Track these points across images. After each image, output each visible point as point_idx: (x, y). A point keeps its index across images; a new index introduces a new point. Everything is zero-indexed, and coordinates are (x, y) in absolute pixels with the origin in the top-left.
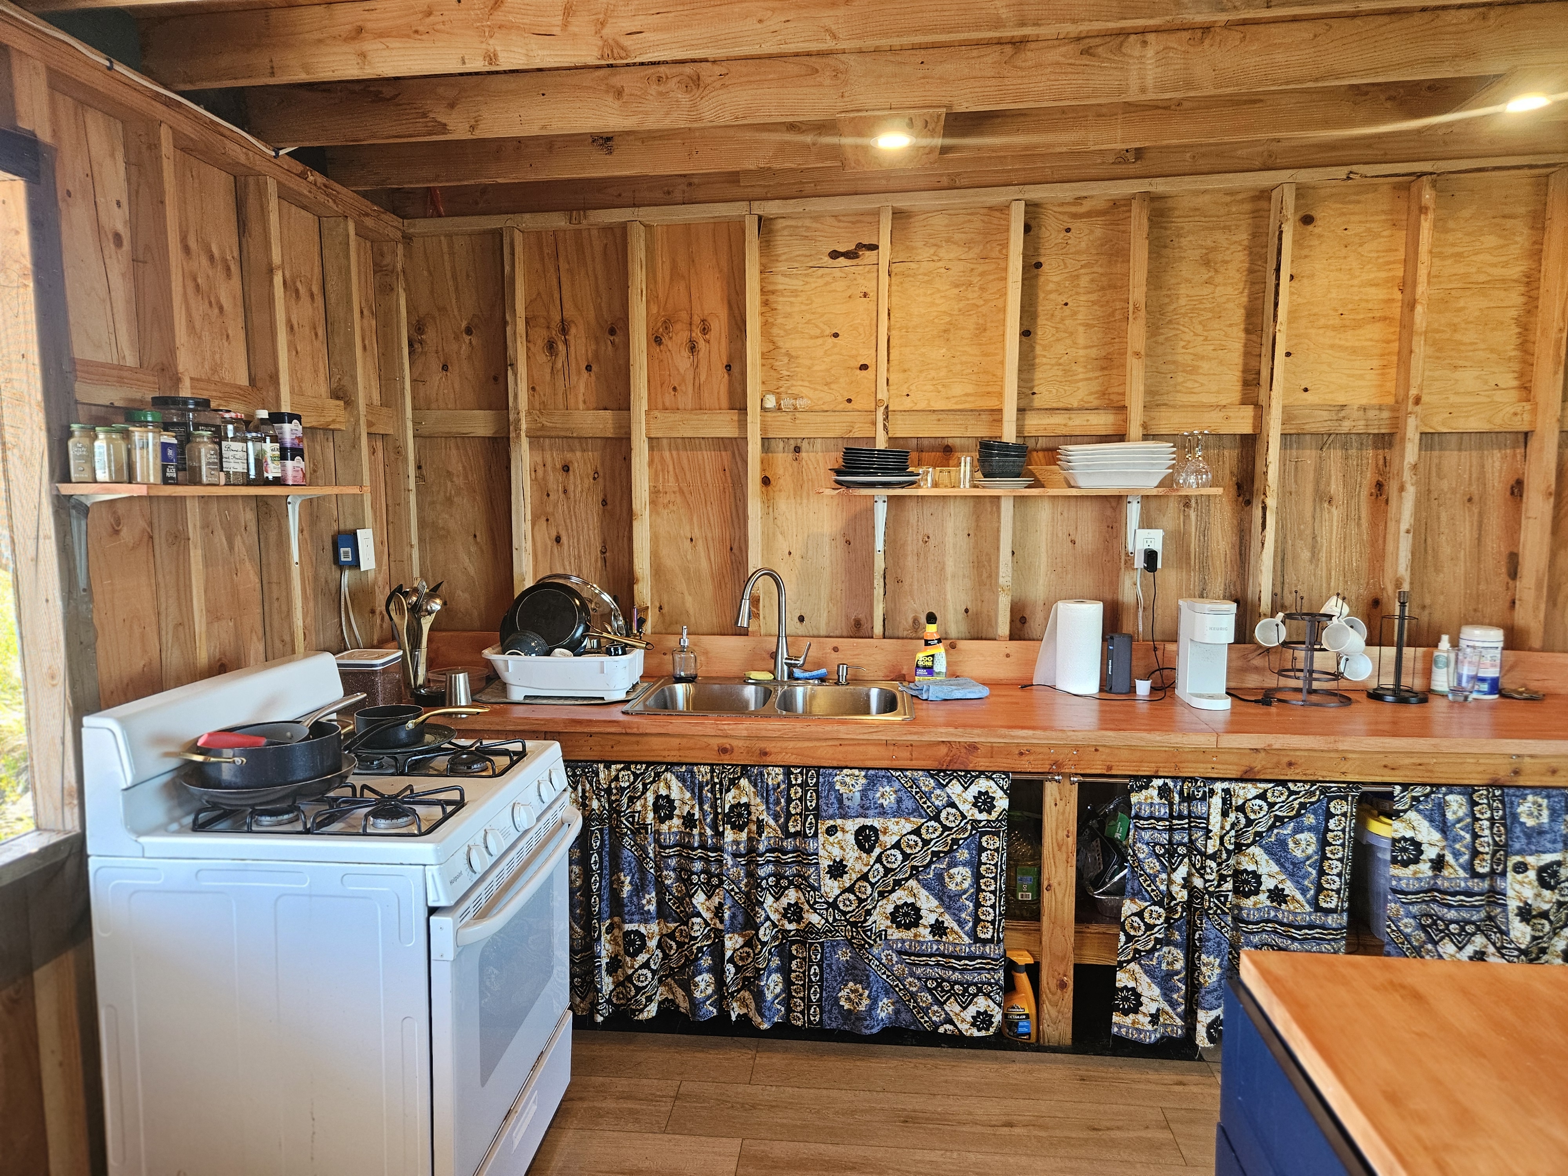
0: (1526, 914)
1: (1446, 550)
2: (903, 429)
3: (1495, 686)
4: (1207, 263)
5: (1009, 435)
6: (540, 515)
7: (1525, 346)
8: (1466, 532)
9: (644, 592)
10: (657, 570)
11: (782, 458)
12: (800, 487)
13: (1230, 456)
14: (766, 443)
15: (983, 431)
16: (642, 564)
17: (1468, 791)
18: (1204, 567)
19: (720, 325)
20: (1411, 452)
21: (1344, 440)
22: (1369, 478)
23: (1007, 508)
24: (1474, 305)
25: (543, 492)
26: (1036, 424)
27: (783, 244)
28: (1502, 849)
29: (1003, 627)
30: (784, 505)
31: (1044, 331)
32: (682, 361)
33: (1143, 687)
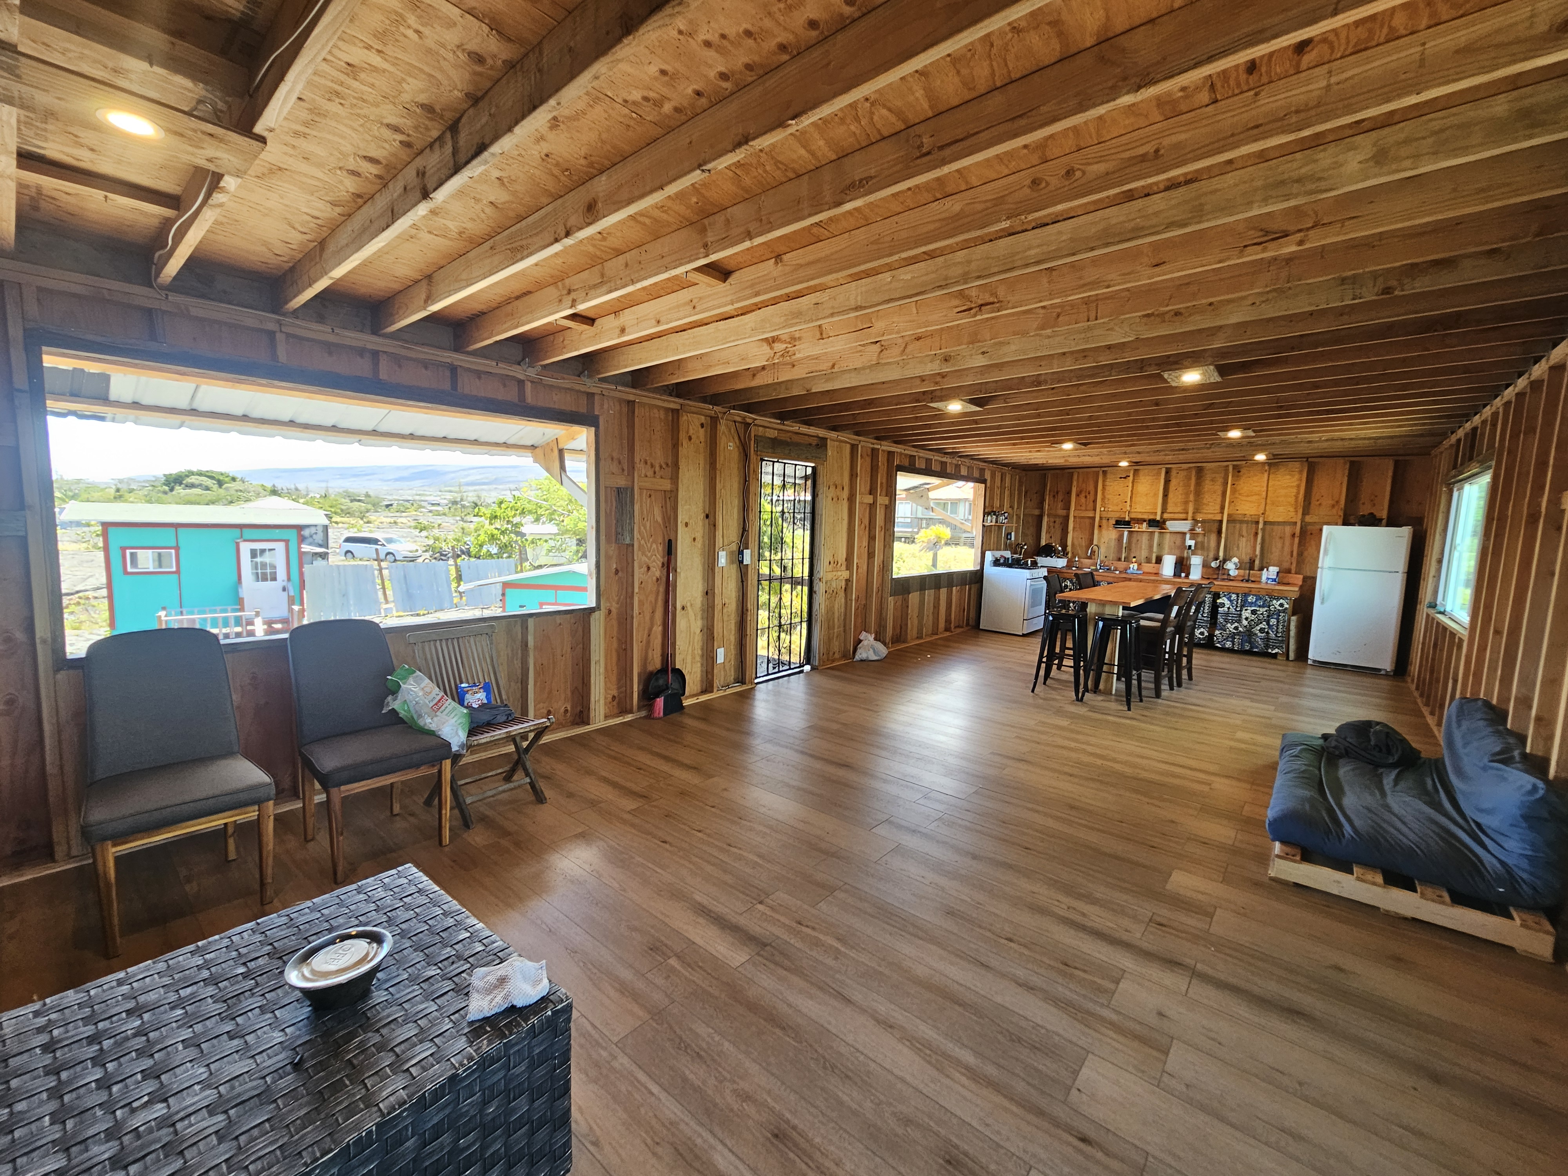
0: (1247, 619)
1: (1274, 549)
2: (1133, 516)
3: (1274, 580)
4: (1212, 480)
5: (1158, 518)
6: (1048, 532)
7: (1296, 501)
8: (1279, 545)
9: (1069, 549)
10: (1073, 544)
11: (1104, 522)
12: (1108, 529)
13: (1216, 525)
14: (1101, 518)
15: (1152, 517)
16: (1069, 542)
17: (1238, 595)
18: (1208, 550)
19: (1092, 493)
20: (1261, 526)
21: (1247, 522)
22: (1254, 530)
23: (1156, 535)
24: (1283, 492)
25: (1049, 527)
26: (1166, 516)
27: (1108, 476)
28: (1242, 606)
29: (1154, 561)
30: (1104, 532)
31: (1171, 495)
32: (1083, 500)
33: (1183, 575)
